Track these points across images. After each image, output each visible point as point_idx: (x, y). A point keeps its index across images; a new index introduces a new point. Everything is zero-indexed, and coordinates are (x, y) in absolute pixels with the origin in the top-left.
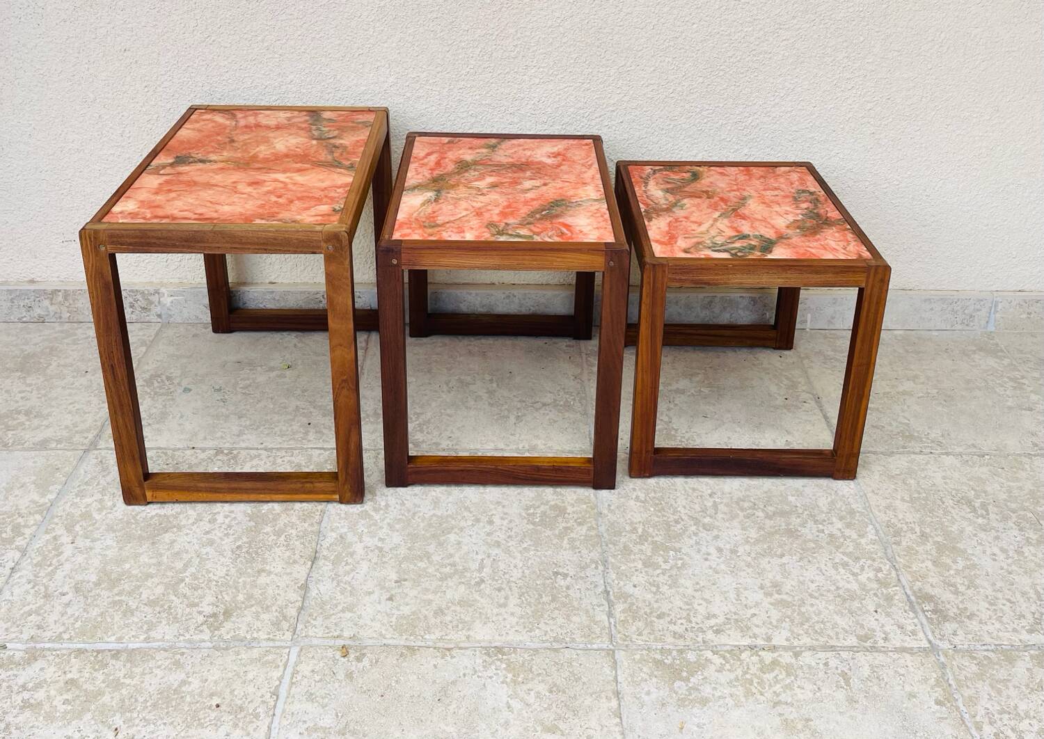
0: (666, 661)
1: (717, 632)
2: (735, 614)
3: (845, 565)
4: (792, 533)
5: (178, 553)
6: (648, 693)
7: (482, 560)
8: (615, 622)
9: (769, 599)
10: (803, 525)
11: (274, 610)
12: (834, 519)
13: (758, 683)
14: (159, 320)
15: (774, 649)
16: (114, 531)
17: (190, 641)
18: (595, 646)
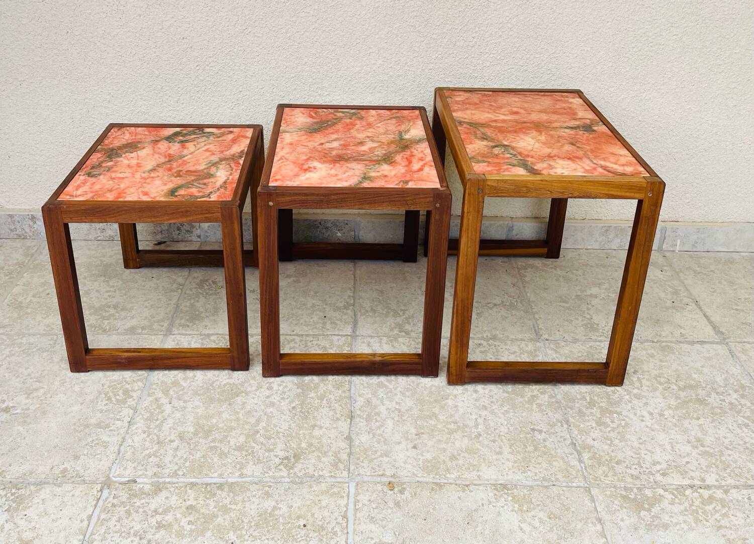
0: (630, 496)
1: (664, 475)
2: (674, 461)
3: (747, 425)
4: (702, 402)
5: (249, 412)
6: (622, 520)
7: (476, 419)
8: (585, 467)
9: (696, 451)
10: (709, 395)
11: (330, 455)
12: (731, 392)
13: (702, 513)
14: (199, 240)
15: (708, 487)
16: (199, 395)
17: (274, 477)
18: (574, 484)
